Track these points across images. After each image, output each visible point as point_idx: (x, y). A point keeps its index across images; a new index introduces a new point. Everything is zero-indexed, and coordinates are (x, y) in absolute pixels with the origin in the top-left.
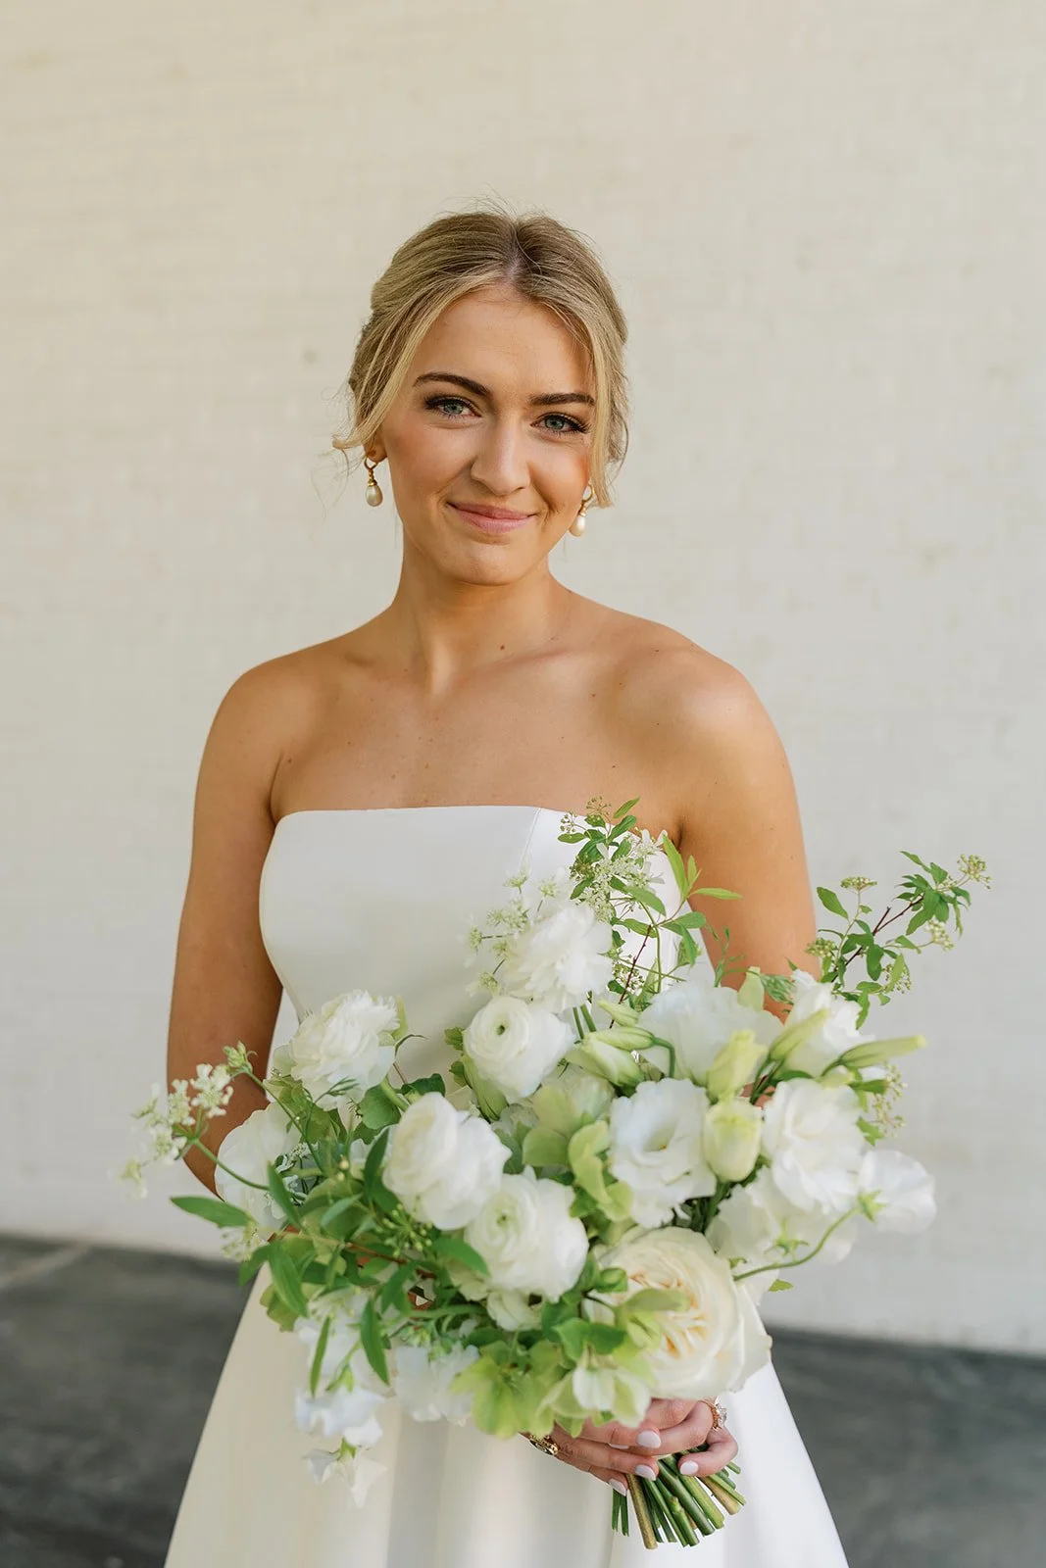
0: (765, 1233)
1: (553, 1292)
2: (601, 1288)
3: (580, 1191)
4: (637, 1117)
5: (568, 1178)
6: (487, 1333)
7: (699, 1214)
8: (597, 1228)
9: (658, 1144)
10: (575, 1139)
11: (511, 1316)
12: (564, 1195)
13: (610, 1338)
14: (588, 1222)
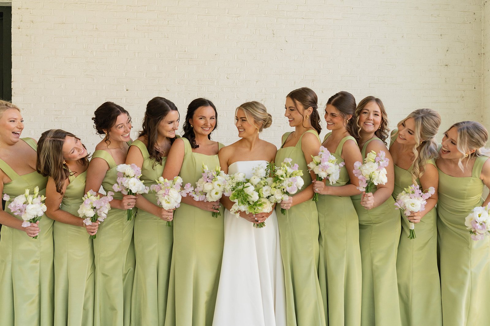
0: (273, 200)
1: (255, 201)
2: (259, 201)
3: (259, 194)
4: (265, 188)
5: (258, 192)
6: (249, 204)
7: (268, 197)
8: (260, 197)
9: (266, 191)
10: (260, 189)
11: (251, 203)
12: (258, 193)
13: (260, 205)
14: (259, 196)
